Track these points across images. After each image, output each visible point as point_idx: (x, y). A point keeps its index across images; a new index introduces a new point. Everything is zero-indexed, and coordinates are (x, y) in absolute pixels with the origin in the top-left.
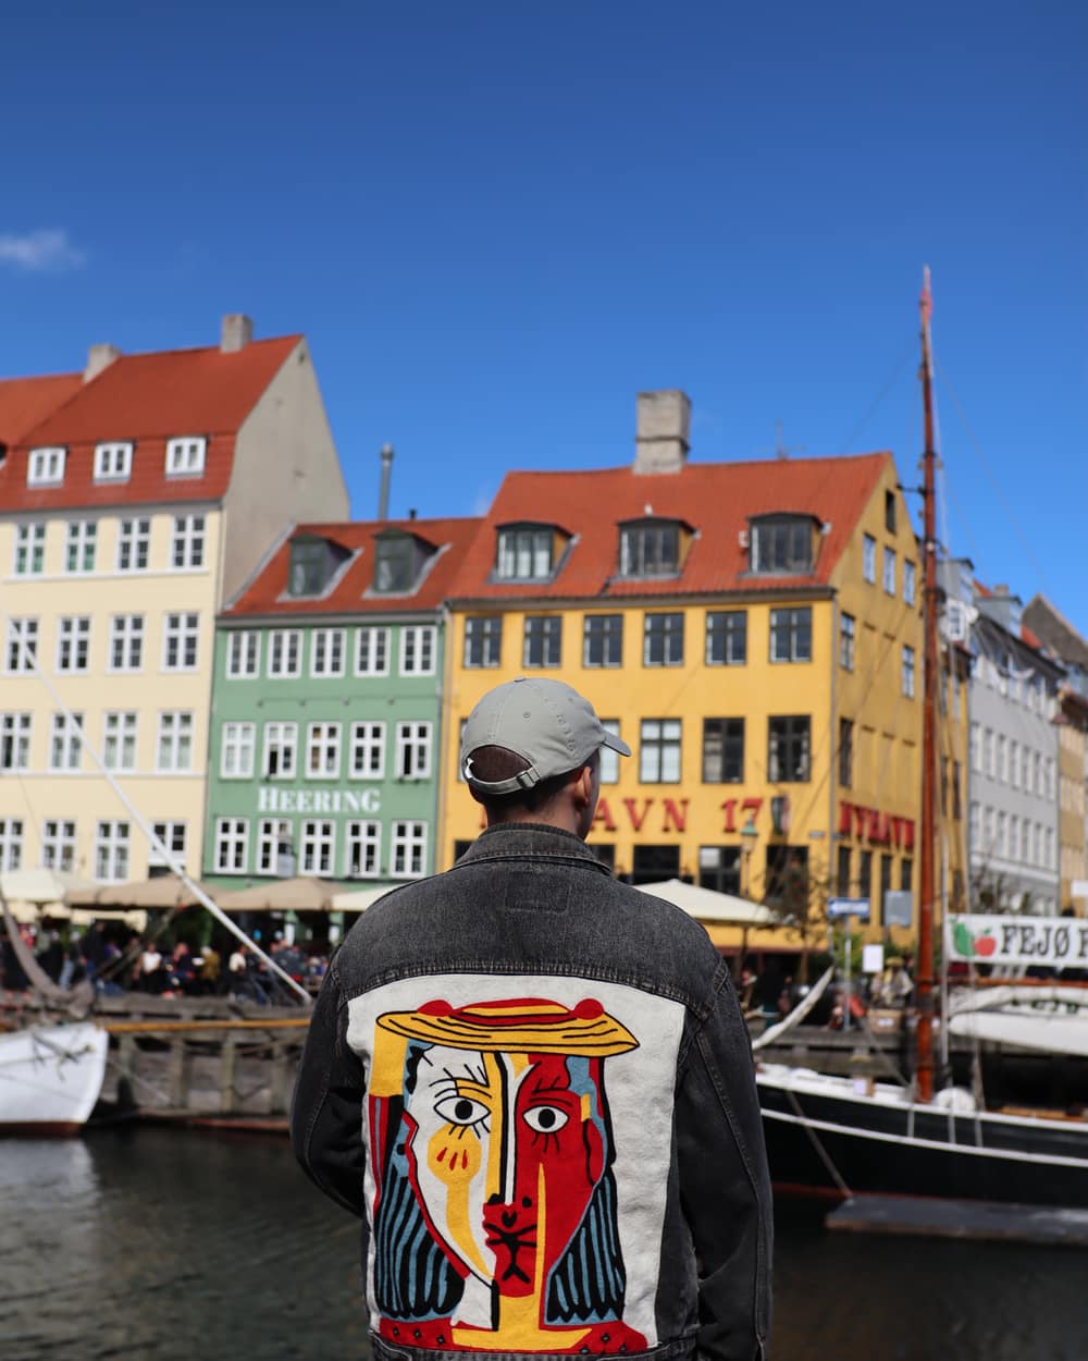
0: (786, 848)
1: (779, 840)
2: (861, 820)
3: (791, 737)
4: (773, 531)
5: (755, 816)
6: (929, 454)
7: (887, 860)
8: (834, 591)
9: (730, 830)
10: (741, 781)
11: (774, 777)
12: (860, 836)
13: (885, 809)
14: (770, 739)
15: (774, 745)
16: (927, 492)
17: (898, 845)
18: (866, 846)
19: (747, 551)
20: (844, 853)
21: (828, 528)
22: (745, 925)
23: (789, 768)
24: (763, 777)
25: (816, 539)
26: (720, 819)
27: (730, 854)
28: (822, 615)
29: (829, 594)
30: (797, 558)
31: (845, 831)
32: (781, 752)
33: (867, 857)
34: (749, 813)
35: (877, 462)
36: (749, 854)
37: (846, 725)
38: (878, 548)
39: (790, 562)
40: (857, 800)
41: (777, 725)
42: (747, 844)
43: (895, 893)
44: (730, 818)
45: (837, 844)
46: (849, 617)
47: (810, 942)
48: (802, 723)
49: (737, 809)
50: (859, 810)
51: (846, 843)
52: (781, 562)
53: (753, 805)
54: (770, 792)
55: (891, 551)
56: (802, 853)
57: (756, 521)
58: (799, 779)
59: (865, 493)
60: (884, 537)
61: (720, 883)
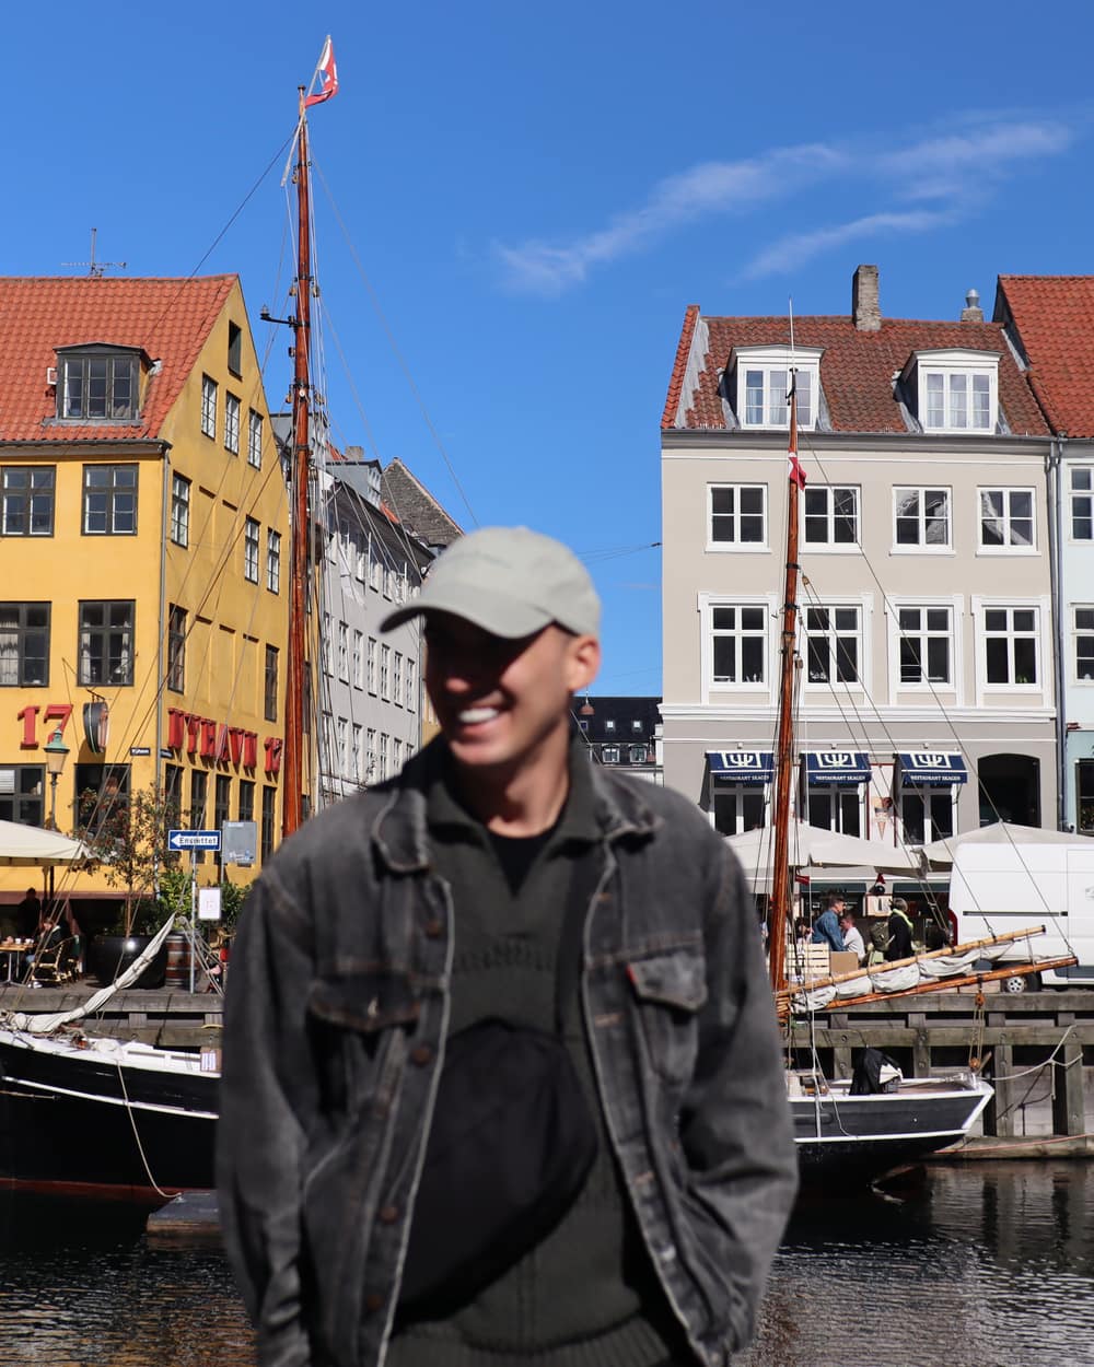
0: (101, 766)
1: (93, 759)
2: (192, 732)
3: (107, 629)
4: (88, 366)
5: (62, 727)
6: (304, 275)
7: (223, 782)
8: (167, 446)
9: (30, 746)
10: (45, 685)
11: (86, 680)
12: (191, 755)
13: (223, 721)
14: (81, 630)
15: (86, 638)
16: (299, 324)
17: (236, 766)
18: (199, 766)
19: (54, 391)
20: (173, 773)
21: (158, 368)
22: (48, 865)
23: (106, 666)
24: (73, 680)
25: (144, 379)
26: (18, 731)
27: (30, 776)
28: (150, 475)
29: (160, 450)
30: (117, 404)
31: (174, 748)
32: (95, 646)
33: (199, 778)
34: (54, 724)
35: (221, 286)
36: (55, 775)
37: (178, 613)
38: (219, 394)
39: (109, 407)
40: (188, 710)
41: (91, 612)
42: (53, 763)
43: (232, 824)
44: (30, 729)
45: (164, 762)
46: (182, 480)
47: (137, 883)
48: (123, 611)
49: (40, 717)
50: (192, 720)
51: (175, 762)
52: (98, 407)
53: (59, 714)
54: (83, 697)
55: (233, 399)
56: (121, 773)
57: (66, 353)
58: (117, 681)
59: (205, 326)
60: (226, 382)
61: (16, 811)
